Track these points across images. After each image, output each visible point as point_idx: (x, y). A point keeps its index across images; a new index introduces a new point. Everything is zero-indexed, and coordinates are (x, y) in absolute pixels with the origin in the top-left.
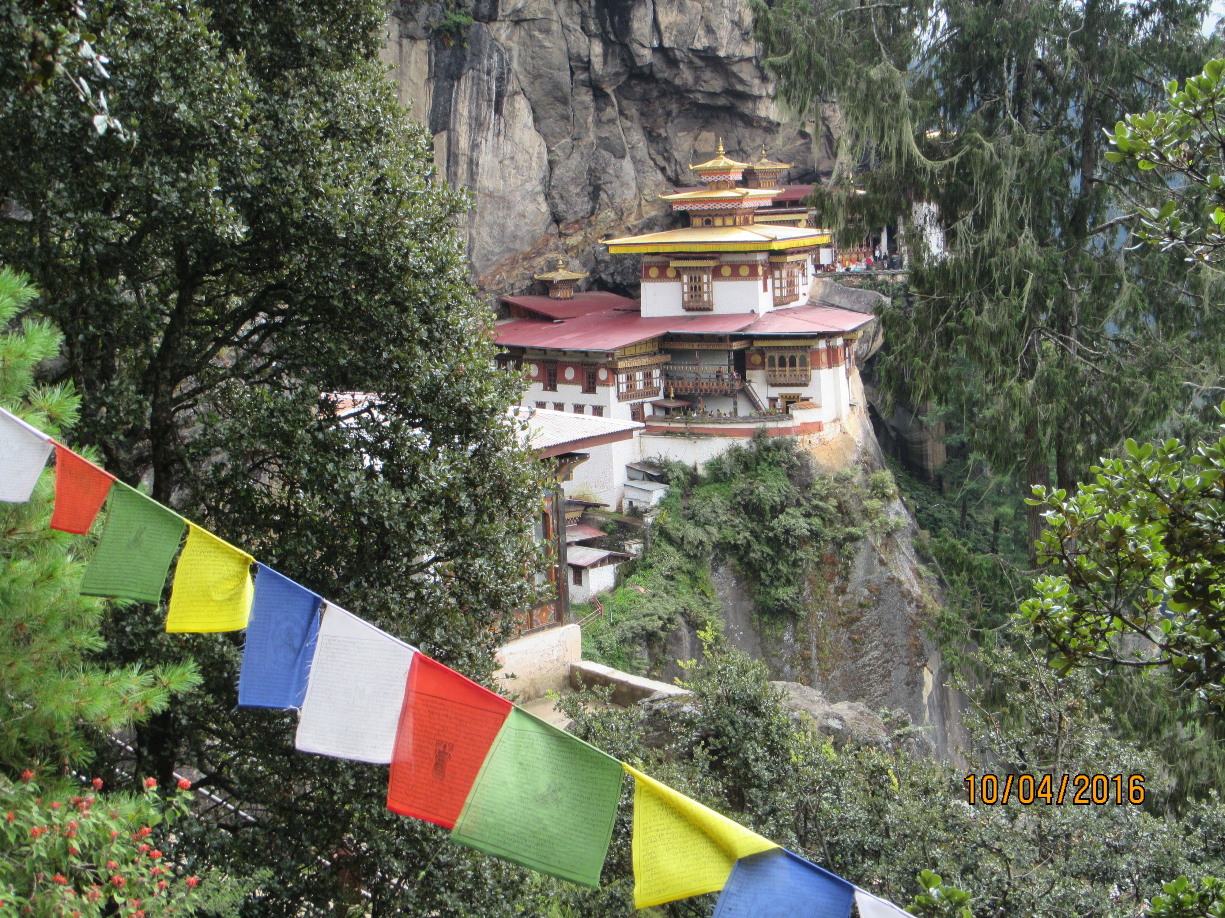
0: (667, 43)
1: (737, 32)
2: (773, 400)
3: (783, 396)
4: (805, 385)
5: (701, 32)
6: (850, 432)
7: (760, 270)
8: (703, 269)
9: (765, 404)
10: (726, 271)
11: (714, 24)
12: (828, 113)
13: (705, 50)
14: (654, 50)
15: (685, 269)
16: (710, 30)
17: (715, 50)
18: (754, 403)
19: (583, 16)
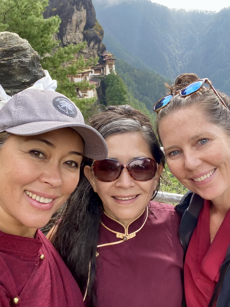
0: (68, 41)
1: (79, 39)
2: (82, 95)
3: (84, 94)
4: (86, 93)
5: (74, 39)
7: (81, 76)
8: (73, 76)
9: (81, 96)
10: (76, 76)
11: (75, 38)
12: (94, 51)
13: (74, 42)
14: (67, 42)
15: (71, 76)
16: (75, 39)
17: (76, 42)
18: (79, 95)
19: (56, 37)
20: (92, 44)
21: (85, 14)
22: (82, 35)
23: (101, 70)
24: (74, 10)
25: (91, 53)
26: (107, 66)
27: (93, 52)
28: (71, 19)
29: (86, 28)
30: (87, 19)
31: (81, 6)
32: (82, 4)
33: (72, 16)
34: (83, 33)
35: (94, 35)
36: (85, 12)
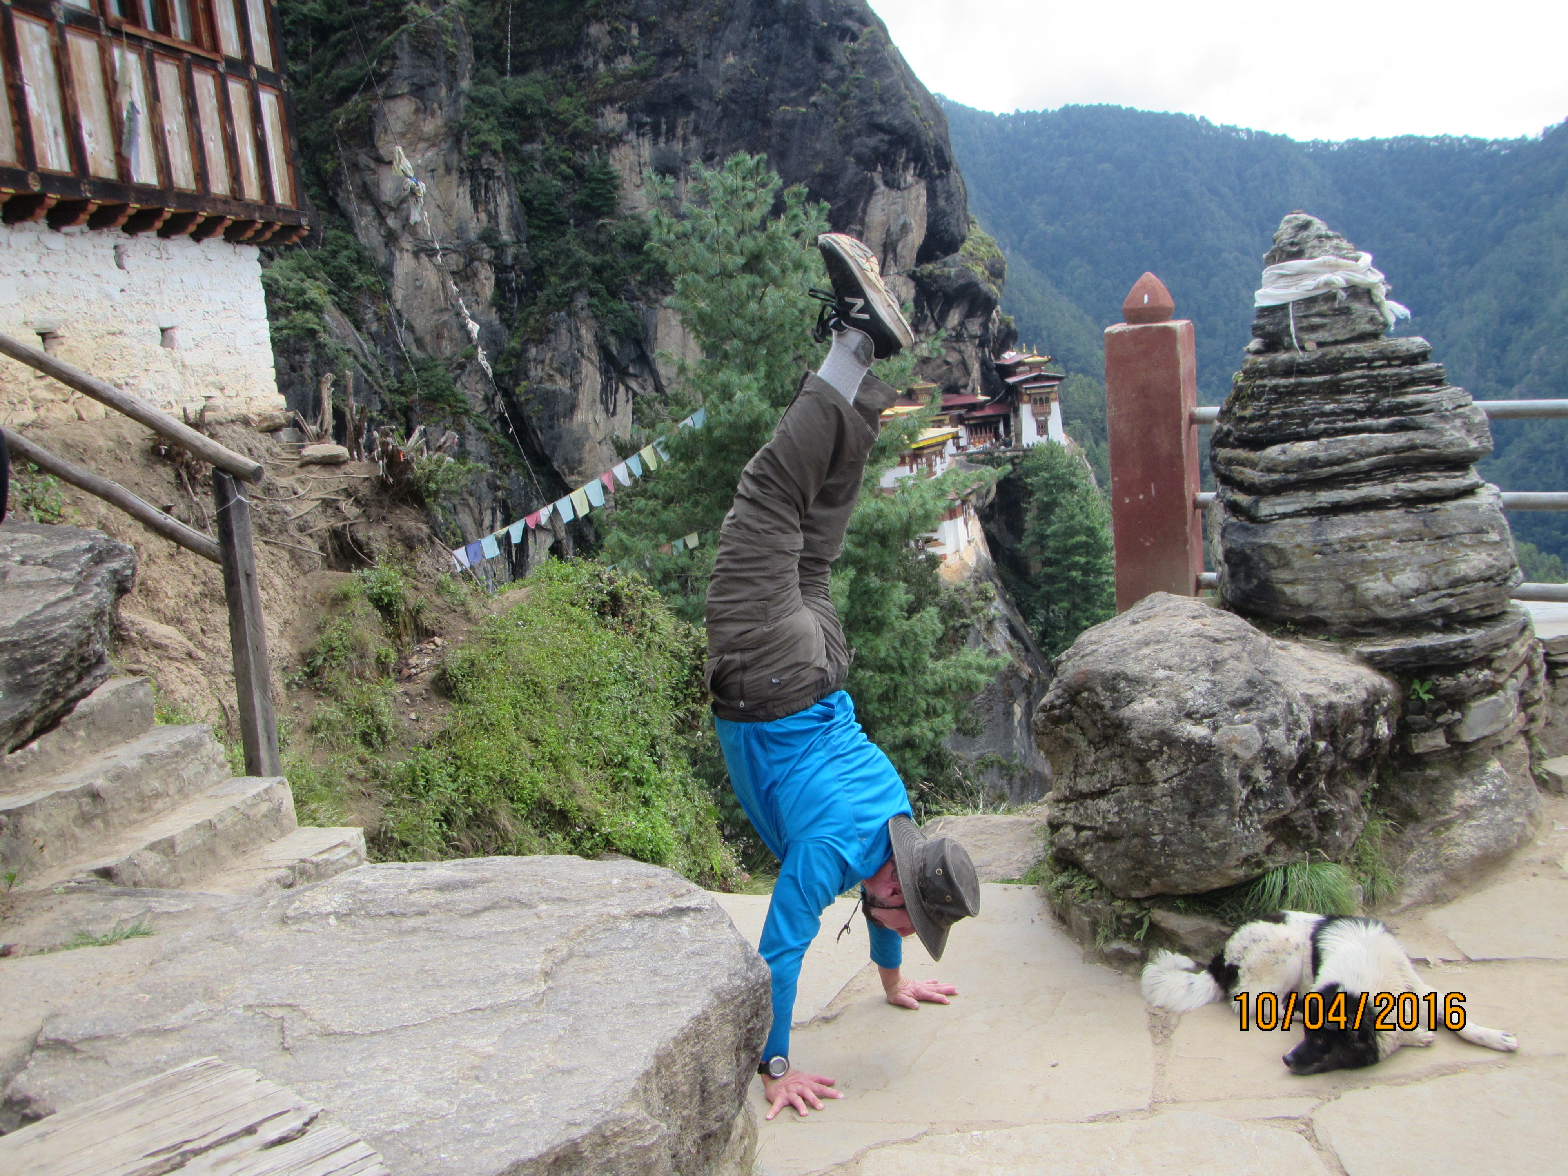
4: (936, 531)
6: (966, 559)
7: (907, 460)
12: (963, 348)
20: (954, 318)
21: (923, 200)
22: (912, 284)
23: (997, 429)
24: (873, 187)
25: (953, 357)
26: (1026, 410)
27: (960, 352)
28: (862, 222)
29: (925, 254)
30: (929, 216)
31: (905, 168)
32: (908, 161)
33: (864, 211)
34: (912, 276)
35: (962, 282)
36: (924, 193)
